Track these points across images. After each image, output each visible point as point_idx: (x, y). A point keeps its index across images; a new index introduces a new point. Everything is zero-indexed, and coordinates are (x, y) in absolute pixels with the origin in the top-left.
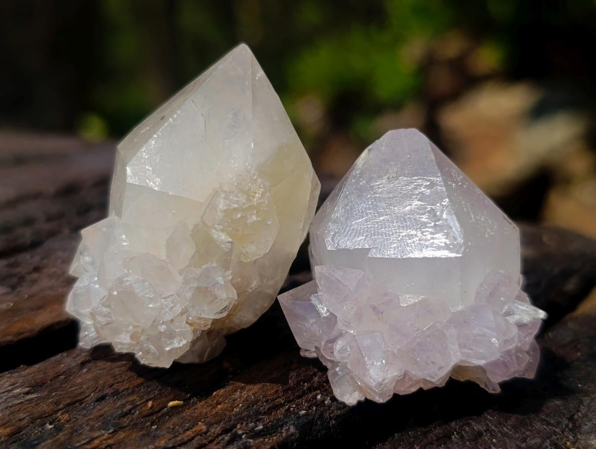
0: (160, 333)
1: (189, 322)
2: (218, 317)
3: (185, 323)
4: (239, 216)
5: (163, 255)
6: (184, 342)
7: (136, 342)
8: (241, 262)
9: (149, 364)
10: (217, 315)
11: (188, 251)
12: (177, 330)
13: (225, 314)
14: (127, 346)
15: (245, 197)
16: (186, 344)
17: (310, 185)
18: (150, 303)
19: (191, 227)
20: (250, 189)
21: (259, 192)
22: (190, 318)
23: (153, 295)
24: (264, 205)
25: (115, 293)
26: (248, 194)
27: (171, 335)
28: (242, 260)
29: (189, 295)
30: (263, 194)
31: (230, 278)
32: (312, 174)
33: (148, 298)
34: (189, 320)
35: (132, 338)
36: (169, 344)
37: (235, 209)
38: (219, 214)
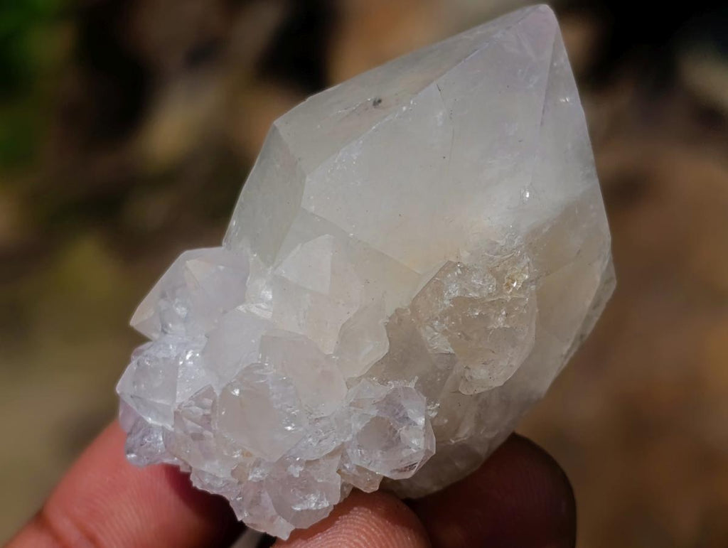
0: (291, 477)
1: (343, 470)
2: (396, 476)
3: (335, 470)
4: (477, 314)
5: (329, 345)
6: (326, 504)
7: (237, 481)
8: (460, 392)
9: (252, 525)
10: (396, 473)
11: (374, 349)
12: (320, 481)
13: (408, 475)
14: (220, 484)
15: (495, 284)
16: (328, 507)
17: (598, 278)
18: (289, 425)
19: (390, 311)
20: (506, 272)
21: (520, 278)
22: (348, 466)
23: (297, 411)
24: (523, 304)
25: (237, 392)
26: (501, 278)
27: (306, 486)
28: (460, 390)
29: (358, 426)
30: (525, 283)
31: (434, 414)
32: (607, 262)
33: (289, 414)
34: (345, 468)
35: (233, 473)
36: (300, 502)
37: (472, 300)
38: (447, 302)
